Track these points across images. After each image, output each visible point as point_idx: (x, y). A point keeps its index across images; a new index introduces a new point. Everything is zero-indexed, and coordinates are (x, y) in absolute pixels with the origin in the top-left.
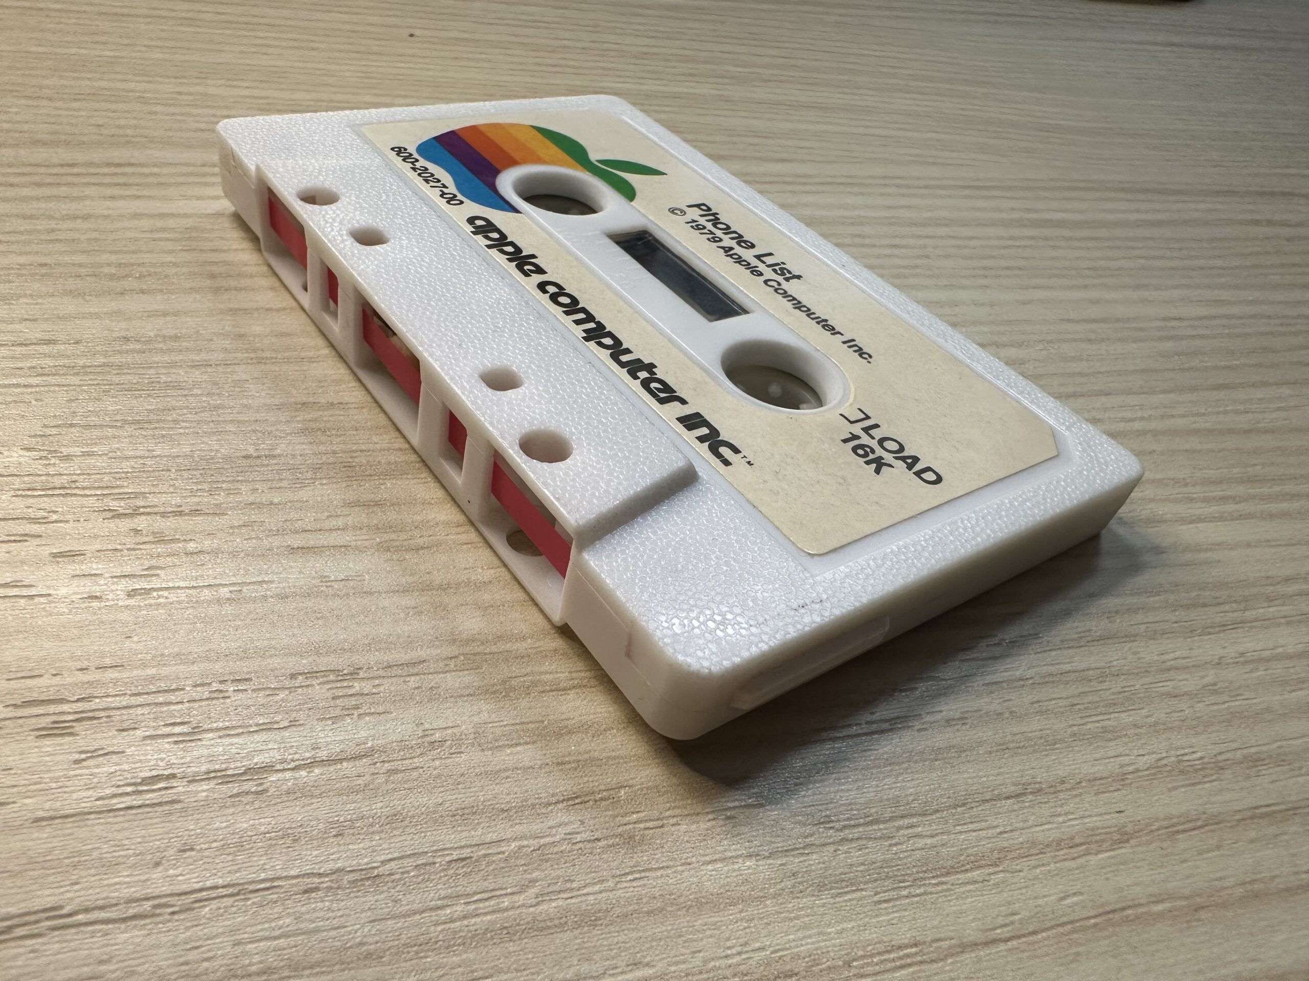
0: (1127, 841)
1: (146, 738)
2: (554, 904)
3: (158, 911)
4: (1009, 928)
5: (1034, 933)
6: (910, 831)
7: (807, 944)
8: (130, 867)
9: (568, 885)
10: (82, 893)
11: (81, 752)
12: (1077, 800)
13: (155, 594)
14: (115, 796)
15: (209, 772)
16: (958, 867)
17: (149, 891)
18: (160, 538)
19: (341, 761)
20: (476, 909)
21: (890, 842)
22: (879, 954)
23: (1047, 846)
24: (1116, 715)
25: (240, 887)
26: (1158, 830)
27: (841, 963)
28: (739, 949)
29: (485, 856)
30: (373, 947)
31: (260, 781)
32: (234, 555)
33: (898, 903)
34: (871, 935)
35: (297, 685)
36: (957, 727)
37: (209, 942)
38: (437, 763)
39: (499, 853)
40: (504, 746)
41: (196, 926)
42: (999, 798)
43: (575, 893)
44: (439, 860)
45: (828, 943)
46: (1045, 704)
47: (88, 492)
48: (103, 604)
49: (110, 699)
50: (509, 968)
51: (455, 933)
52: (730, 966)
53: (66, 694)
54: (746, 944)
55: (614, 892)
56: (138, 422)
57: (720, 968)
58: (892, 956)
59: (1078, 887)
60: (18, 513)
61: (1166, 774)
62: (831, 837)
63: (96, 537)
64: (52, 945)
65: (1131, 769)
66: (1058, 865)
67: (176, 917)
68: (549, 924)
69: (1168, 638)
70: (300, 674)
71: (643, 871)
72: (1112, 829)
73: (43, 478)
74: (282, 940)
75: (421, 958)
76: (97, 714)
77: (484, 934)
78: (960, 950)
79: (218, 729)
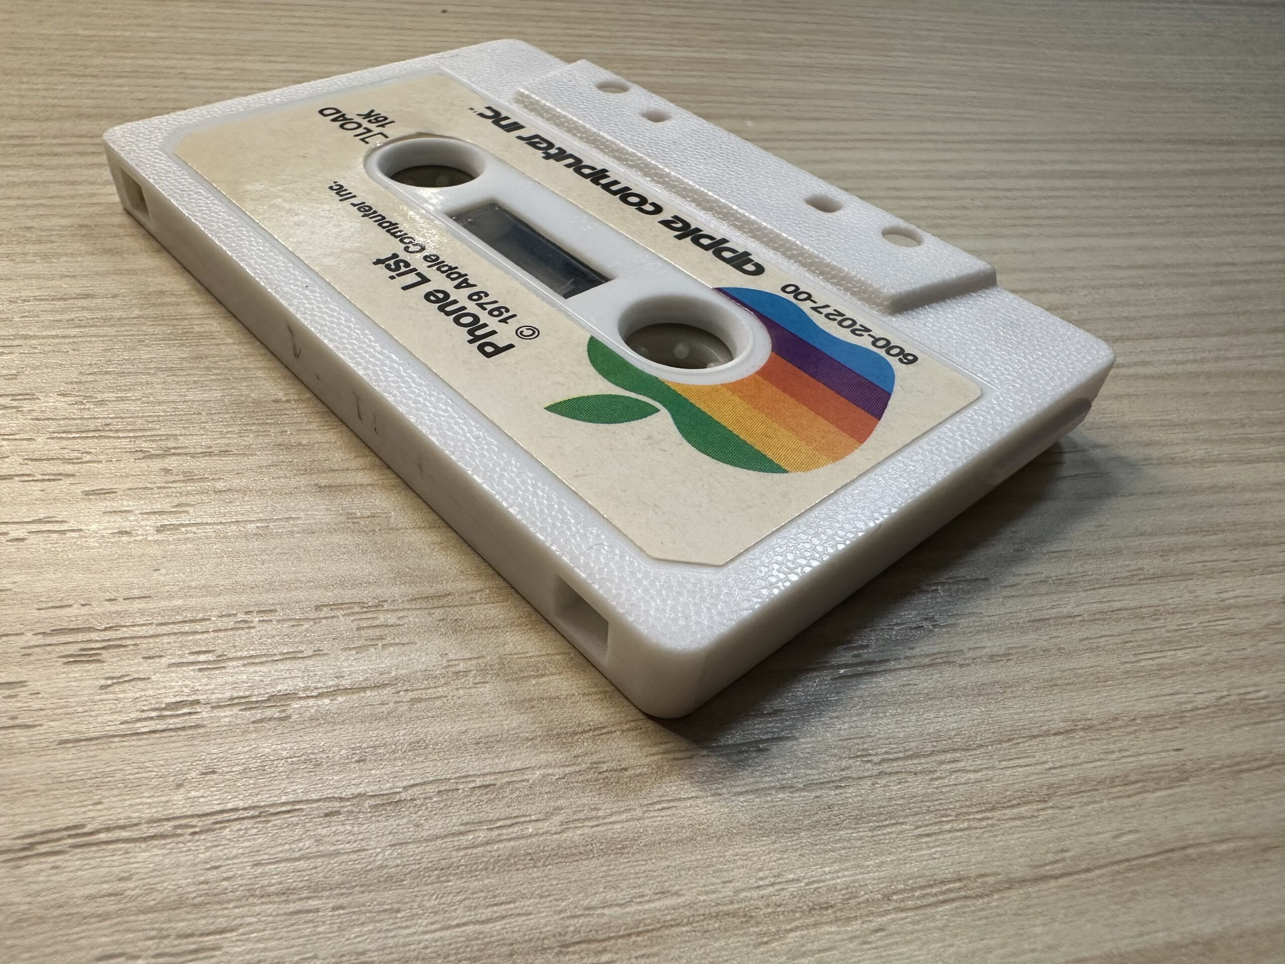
0: (1187, 779)
1: (170, 666)
2: (579, 832)
3: (179, 831)
4: (1060, 865)
5: (1088, 870)
6: (953, 765)
7: (844, 876)
8: (152, 789)
9: (594, 813)
10: (105, 812)
11: (107, 678)
12: (1132, 736)
13: (183, 529)
14: (139, 720)
15: (232, 699)
16: (1004, 803)
17: (171, 811)
18: (189, 477)
19: (364, 689)
20: (500, 835)
21: (931, 776)
22: (921, 888)
23: (1099, 782)
24: (1173, 652)
25: (262, 810)
26: (1220, 768)
27: (879, 896)
28: (772, 880)
29: (509, 783)
30: (393, 870)
31: (283, 708)
32: (261, 492)
33: (941, 837)
34: (913, 868)
35: (321, 616)
36: (1002, 663)
37: (229, 862)
38: (461, 692)
39: (523, 781)
40: (529, 677)
41: (216, 846)
42: (1047, 734)
43: (601, 821)
44: (462, 786)
45: (866, 876)
46: (1095, 641)
47: (121, 435)
48: (132, 539)
49: (137, 628)
50: (532, 894)
51: (478, 858)
52: (763, 897)
53: (95, 624)
54: (779, 876)
55: (641, 821)
56: (171, 369)
57: (751, 898)
58: (934, 890)
59: (1135, 824)
60: (52, 454)
61: (1227, 712)
62: (868, 770)
63: (127, 476)
64: (73, 861)
65: (1189, 706)
66: (1112, 802)
67: (197, 837)
68: (574, 851)
69: (1227, 577)
70: (324, 606)
71: (672, 800)
72: (1171, 767)
73: (78, 421)
74: (302, 862)
75: (442, 882)
76: (124, 642)
77: (508, 859)
78: (1007, 885)
79: (242, 658)
